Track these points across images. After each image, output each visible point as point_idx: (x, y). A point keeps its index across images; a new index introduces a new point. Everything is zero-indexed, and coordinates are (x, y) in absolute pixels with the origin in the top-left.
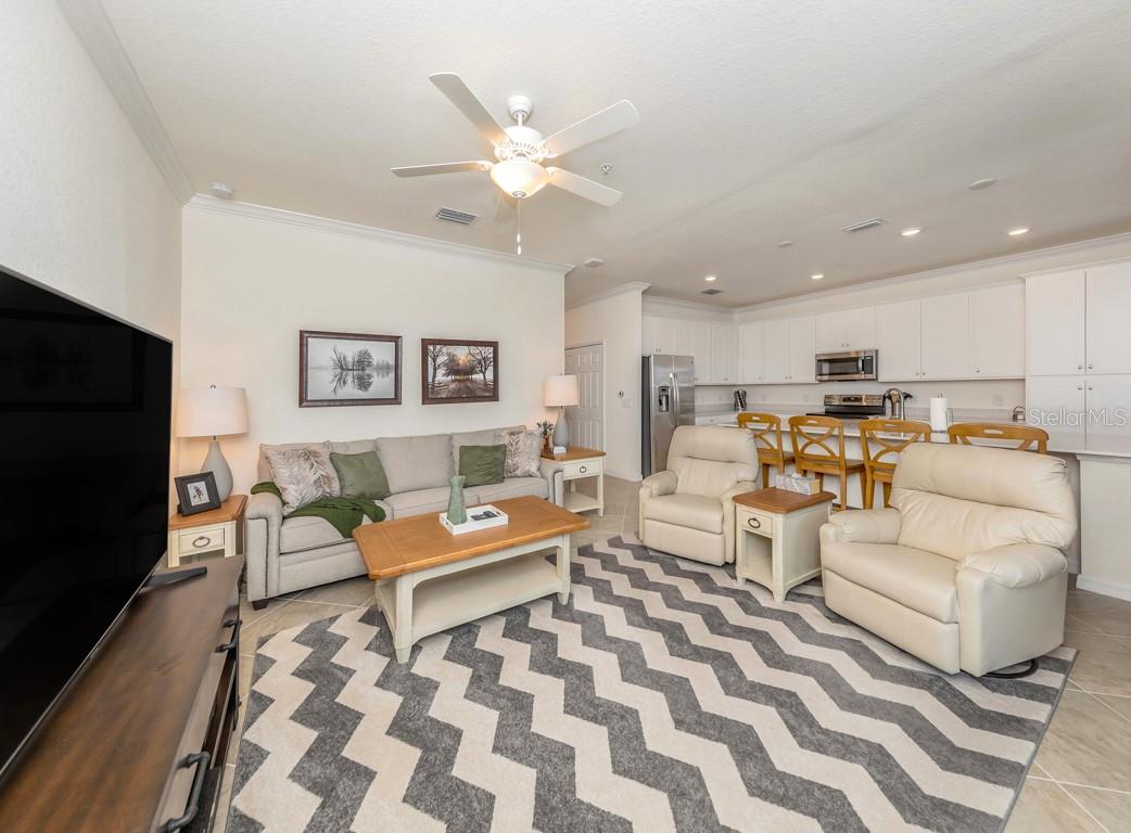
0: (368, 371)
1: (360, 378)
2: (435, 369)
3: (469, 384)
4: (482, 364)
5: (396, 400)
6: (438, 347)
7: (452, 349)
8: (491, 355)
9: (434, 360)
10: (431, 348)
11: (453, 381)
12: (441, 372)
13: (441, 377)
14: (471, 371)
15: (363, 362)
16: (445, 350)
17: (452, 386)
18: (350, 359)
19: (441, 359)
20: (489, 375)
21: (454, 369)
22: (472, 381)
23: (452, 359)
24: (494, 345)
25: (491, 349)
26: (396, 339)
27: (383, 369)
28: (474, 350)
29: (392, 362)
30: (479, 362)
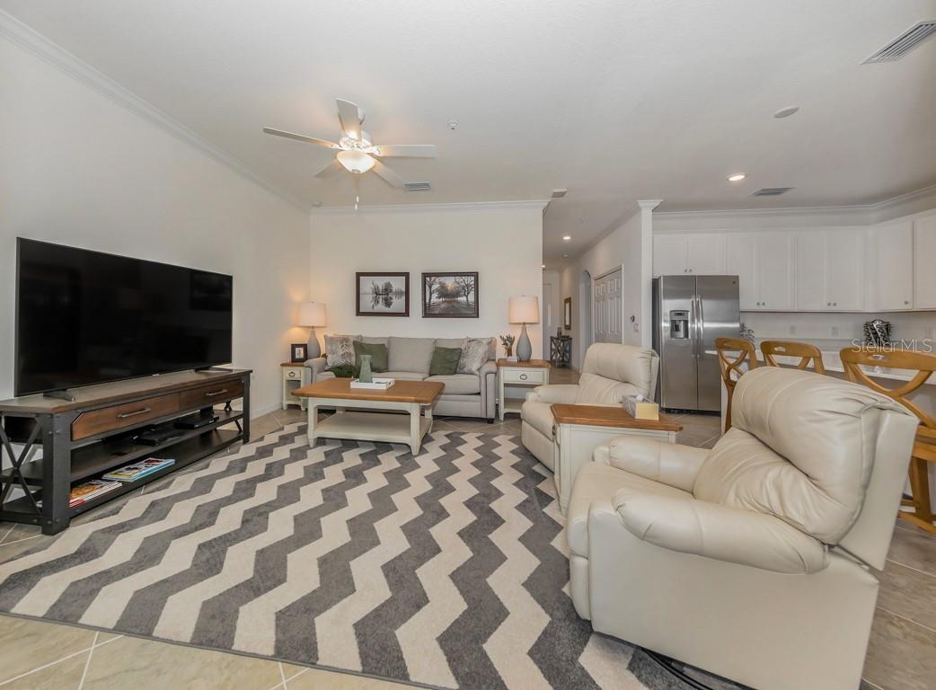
0: (390, 296)
1: (386, 300)
2: (431, 294)
3: (455, 304)
4: (465, 290)
5: (406, 314)
6: (433, 278)
7: (442, 279)
8: (473, 283)
9: (430, 288)
10: (428, 279)
11: (443, 302)
12: (435, 296)
13: (435, 299)
14: (457, 294)
15: (387, 289)
16: (437, 280)
17: (443, 306)
18: (380, 288)
19: (435, 287)
20: (471, 298)
21: (443, 293)
22: (458, 302)
23: (443, 286)
24: (476, 275)
25: (473, 278)
26: (407, 275)
27: (399, 293)
28: (459, 279)
29: (404, 289)
30: (463, 288)
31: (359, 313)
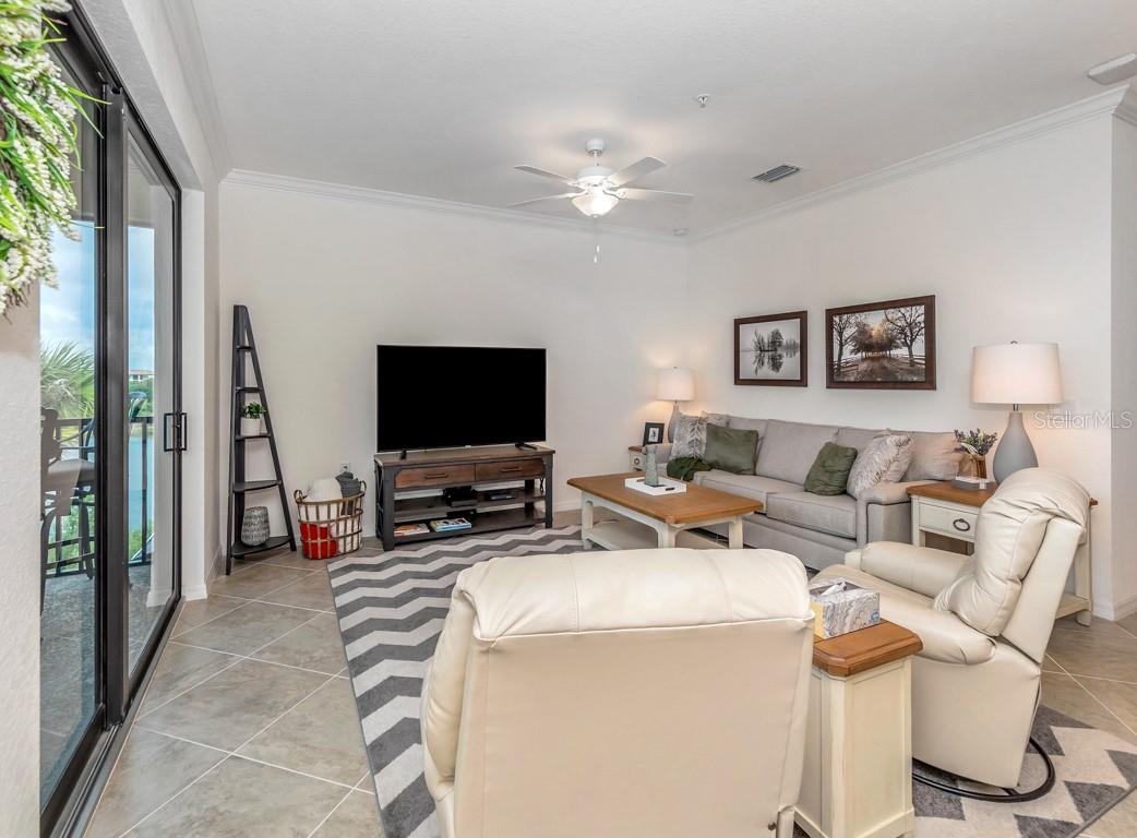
0: (779, 352)
1: (773, 359)
2: (841, 346)
3: (885, 363)
4: (906, 334)
5: (802, 382)
6: (845, 317)
7: (861, 317)
8: (922, 318)
9: (841, 336)
10: (837, 319)
11: (863, 360)
12: (848, 348)
13: (848, 354)
14: (890, 343)
15: (776, 341)
16: (853, 319)
17: (863, 366)
18: (766, 341)
19: (849, 332)
20: (919, 349)
21: (865, 343)
22: (890, 359)
23: (863, 330)
24: (928, 302)
25: (921, 309)
26: (802, 316)
27: (791, 348)
28: (893, 314)
29: (798, 341)
30: (902, 331)
31: (738, 381)
